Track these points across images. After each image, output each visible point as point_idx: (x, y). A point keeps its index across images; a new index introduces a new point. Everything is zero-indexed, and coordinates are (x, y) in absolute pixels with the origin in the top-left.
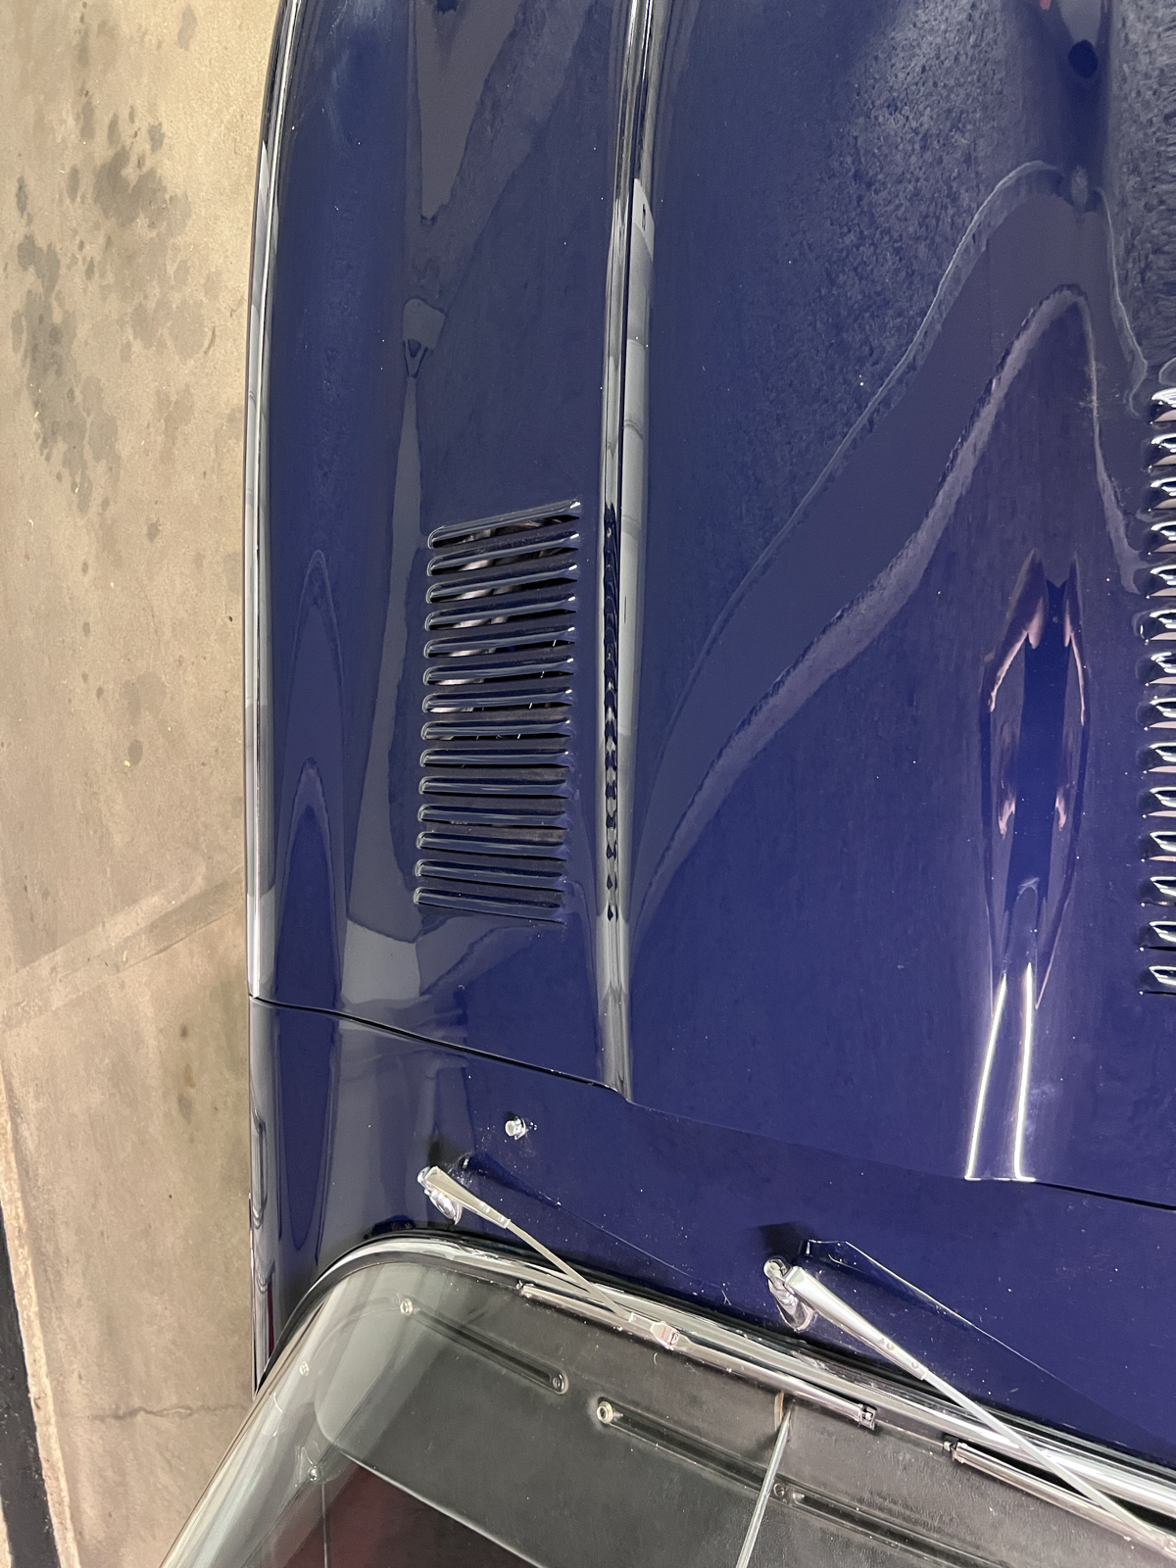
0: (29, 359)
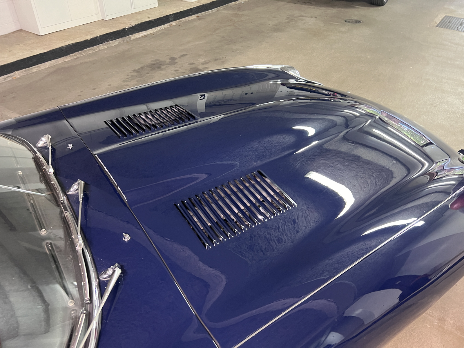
0: (151, 64)
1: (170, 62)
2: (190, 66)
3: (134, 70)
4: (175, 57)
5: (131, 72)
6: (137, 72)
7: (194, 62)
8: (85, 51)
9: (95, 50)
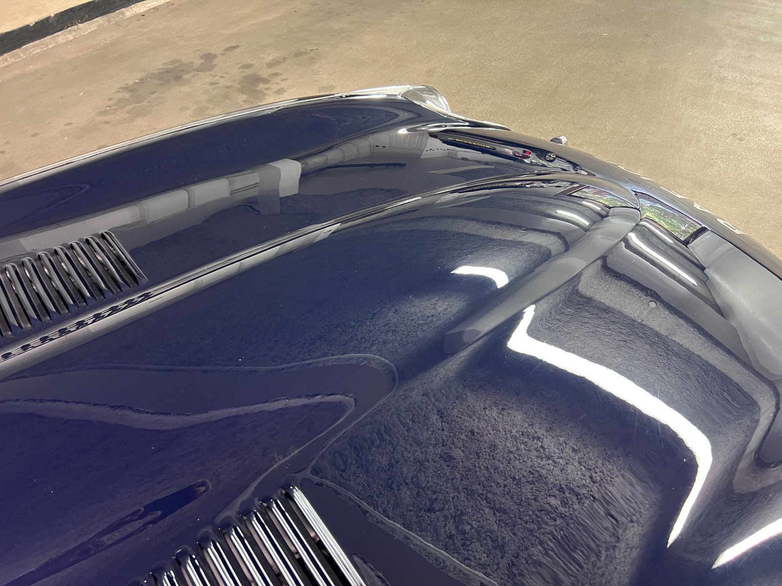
0: (161, 71)
1: (202, 64)
2: (243, 72)
3: (125, 86)
4: (214, 52)
5: (117, 92)
6: (131, 91)
7: (252, 63)
8: (26, 49)
9: (47, 45)
